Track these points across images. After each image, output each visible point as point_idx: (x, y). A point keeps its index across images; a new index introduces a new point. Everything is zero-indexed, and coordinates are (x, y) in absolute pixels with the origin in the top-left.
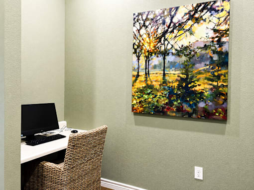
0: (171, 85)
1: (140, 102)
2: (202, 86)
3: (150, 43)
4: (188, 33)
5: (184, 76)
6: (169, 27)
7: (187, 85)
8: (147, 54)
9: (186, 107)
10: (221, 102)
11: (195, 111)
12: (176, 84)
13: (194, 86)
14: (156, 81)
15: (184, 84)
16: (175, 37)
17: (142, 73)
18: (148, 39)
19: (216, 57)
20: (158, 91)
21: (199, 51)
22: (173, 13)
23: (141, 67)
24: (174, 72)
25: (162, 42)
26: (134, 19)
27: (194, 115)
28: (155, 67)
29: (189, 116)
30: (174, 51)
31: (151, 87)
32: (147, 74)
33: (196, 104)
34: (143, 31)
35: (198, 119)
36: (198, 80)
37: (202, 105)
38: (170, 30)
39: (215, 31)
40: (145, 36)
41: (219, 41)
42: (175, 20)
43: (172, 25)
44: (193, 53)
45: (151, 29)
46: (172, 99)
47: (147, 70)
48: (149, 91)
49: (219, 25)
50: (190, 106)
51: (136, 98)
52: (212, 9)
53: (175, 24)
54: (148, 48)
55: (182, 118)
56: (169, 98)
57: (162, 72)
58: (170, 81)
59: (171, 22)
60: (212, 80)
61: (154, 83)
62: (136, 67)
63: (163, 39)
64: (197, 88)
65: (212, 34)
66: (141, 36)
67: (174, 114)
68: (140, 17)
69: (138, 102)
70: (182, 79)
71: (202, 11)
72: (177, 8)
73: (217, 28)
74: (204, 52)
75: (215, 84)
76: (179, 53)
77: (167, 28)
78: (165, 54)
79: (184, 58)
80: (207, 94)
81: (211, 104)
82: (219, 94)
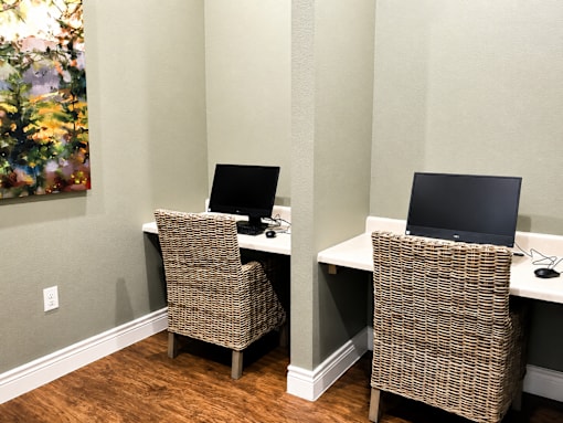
2: (49, 130)
5: (12, 109)
7: (20, 128)
9: (23, 176)
11: (40, 181)
13: (34, 131)
15: (14, 127)
19: (68, 78)
21: (37, 58)
27: (40, 190)
29: (31, 193)
33: (41, 168)
35: (48, 195)
36: (41, 119)
37: (51, 167)
39: (64, 27)
41: (70, 46)
44: (25, 60)
49: (67, 16)
50: (31, 171)
55: (16, 199)
60: (65, 120)
64: (41, 135)
65: (58, 31)
70: (8, 114)
73: (66, 21)
75: (70, 126)
79: (8, 69)
80: (59, 145)
81: (66, 163)
82: (77, 145)
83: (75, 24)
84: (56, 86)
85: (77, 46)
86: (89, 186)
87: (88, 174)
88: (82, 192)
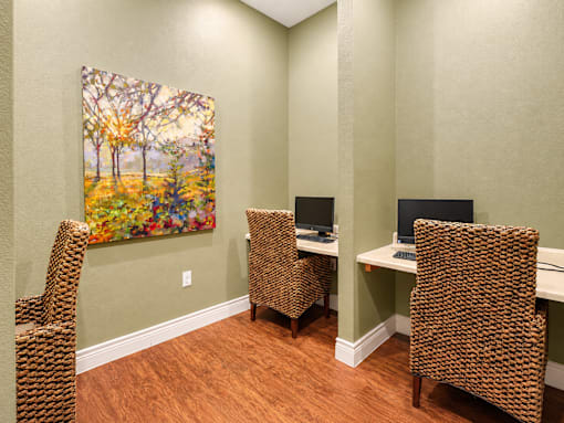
0: (156, 192)
1: (104, 224)
2: (192, 192)
3: (119, 126)
4: (174, 124)
5: (172, 180)
6: (149, 109)
7: (175, 193)
8: (114, 143)
9: (176, 221)
10: (210, 209)
11: (185, 224)
12: (162, 191)
13: (183, 193)
14: (133, 187)
15: (172, 192)
16: (159, 126)
17: (106, 173)
18: (114, 119)
19: (204, 159)
20: (136, 202)
21: (187, 149)
22: (154, 91)
23: (104, 164)
24: (158, 174)
25: (140, 128)
26: (85, 77)
27: (185, 230)
28: (129, 165)
29: (180, 231)
30: (157, 145)
31: (124, 196)
32: (116, 175)
33: (186, 215)
34: (104, 103)
35: (190, 233)
36: (188, 185)
37: (193, 214)
38: (151, 114)
39: (204, 130)
40: (108, 113)
41: (206, 141)
42: (157, 102)
43: (153, 107)
44: (181, 151)
45: (120, 104)
46: (158, 211)
47: (116, 170)
48: (121, 203)
49: (206, 124)
50: (181, 218)
51: (97, 217)
52: (199, 104)
53: (157, 108)
54: (116, 133)
55: (172, 235)
56: (154, 210)
57: (142, 174)
58: (155, 186)
59: (152, 103)
60: (201, 185)
61: (129, 190)
62: (94, 163)
63: (140, 124)
64: (188, 195)
65: (200, 133)
66: (100, 110)
67: (161, 233)
68: (97, 77)
69: (100, 223)
70: (169, 184)
71: (189, 101)
72: (159, 87)
73: (205, 127)
74: (192, 152)
75: (204, 189)
76: (164, 149)
77: (145, 110)
78: (144, 147)
79: (171, 157)
80: (197, 202)
81: (201, 212)
82: (209, 200)
83: (209, 127)
84: (198, 165)
85: (211, 141)
86: (214, 225)
87: (214, 218)
88: (210, 230)
